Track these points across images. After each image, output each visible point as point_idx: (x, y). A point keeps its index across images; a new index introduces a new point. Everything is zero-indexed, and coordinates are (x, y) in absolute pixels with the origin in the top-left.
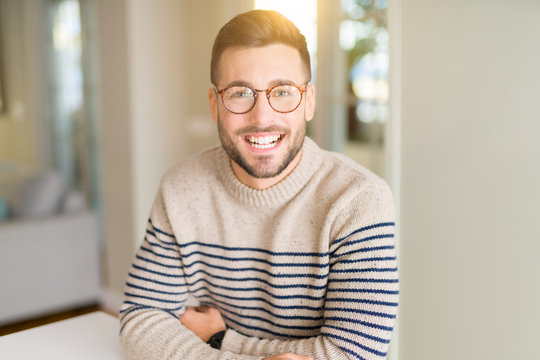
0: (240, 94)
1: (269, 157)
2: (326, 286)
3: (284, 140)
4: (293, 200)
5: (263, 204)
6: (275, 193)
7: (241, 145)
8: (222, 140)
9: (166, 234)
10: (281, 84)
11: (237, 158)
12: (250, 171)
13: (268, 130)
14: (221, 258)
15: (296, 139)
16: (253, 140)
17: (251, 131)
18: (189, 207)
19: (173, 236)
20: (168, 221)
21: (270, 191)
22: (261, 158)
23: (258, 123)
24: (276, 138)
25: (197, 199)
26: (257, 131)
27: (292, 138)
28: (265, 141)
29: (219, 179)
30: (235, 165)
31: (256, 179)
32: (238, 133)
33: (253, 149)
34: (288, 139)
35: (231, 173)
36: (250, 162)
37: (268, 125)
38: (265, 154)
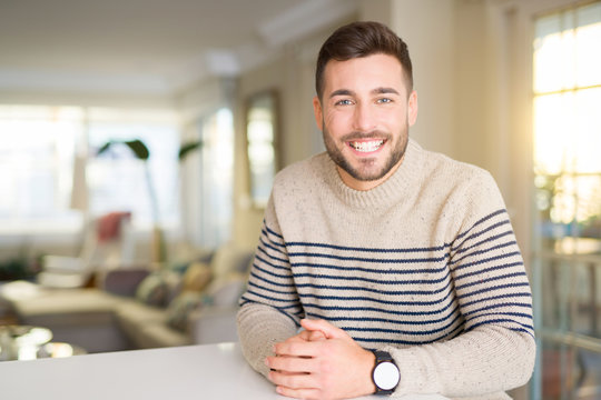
0: (344, 102)
1: (373, 160)
3: (386, 144)
5: (369, 204)
6: (379, 193)
7: (346, 152)
8: (327, 147)
9: (275, 234)
10: (382, 91)
11: (342, 163)
12: (354, 175)
13: (373, 135)
15: (398, 144)
16: (356, 145)
17: (354, 137)
18: (297, 208)
19: (281, 237)
20: (277, 222)
21: (374, 191)
22: (365, 161)
23: (360, 129)
24: (378, 143)
25: (304, 201)
26: (361, 136)
28: (368, 146)
29: (327, 181)
30: (341, 170)
31: (360, 182)
32: (343, 139)
33: (357, 153)
34: (390, 144)
35: (337, 176)
36: (355, 165)
37: (370, 131)
38: (368, 157)
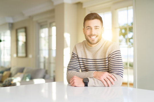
0: (89, 29)
1: (94, 40)
2: (108, 65)
3: (97, 37)
4: (100, 49)
5: (94, 50)
7: (89, 38)
9: (76, 55)
10: (96, 26)
13: (94, 35)
14: (86, 61)
16: (91, 37)
17: (91, 35)
19: (78, 56)
23: (92, 34)
26: (92, 35)
27: (99, 37)
28: (93, 37)
30: (88, 42)
32: (88, 36)
33: (91, 39)
35: (87, 44)
36: (91, 41)
